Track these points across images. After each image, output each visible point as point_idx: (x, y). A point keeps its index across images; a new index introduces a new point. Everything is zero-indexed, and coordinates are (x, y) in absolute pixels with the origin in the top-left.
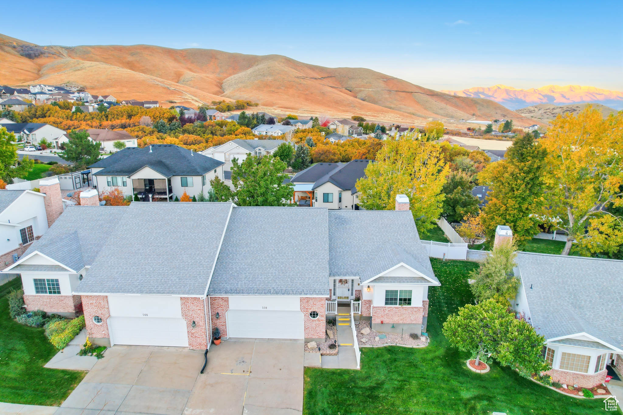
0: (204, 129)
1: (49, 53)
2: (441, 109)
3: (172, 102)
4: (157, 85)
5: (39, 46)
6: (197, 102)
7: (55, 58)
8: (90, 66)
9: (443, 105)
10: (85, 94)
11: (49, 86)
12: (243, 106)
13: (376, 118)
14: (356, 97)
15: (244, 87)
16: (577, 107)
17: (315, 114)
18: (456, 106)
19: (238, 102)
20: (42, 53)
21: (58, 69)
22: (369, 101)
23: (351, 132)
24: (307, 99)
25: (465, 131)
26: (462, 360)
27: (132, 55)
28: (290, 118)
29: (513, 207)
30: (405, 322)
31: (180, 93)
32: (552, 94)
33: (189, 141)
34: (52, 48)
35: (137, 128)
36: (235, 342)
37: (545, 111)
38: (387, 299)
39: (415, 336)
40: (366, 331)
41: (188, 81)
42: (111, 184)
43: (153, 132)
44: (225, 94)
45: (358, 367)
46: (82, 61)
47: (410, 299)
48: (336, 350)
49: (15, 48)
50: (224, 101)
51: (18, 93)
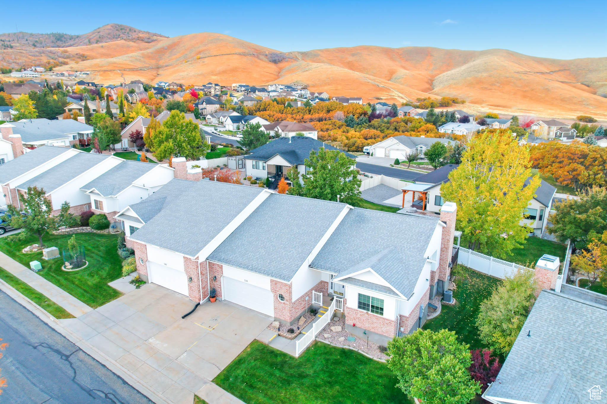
0: (389, 125)
1: (289, 58)
3: (378, 99)
4: (368, 82)
5: (284, 53)
6: (403, 98)
7: (292, 62)
8: (316, 67)
10: (306, 91)
11: (282, 85)
12: (448, 103)
14: (595, 93)
15: (454, 84)
19: (444, 99)
20: (284, 59)
21: (291, 71)
23: (558, 134)
24: (525, 97)
27: (353, 55)
28: (489, 117)
30: (376, 331)
31: (387, 90)
33: (369, 135)
34: (292, 53)
35: (330, 122)
36: (226, 304)
38: (360, 303)
39: (383, 349)
40: (335, 329)
41: (399, 79)
42: (255, 167)
43: (342, 125)
44: (433, 91)
45: (297, 355)
46: (311, 63)
47: (382, 309)
48: (293, 335)
49: (266, 56)
50: (429, 98)
51: (258, 91)
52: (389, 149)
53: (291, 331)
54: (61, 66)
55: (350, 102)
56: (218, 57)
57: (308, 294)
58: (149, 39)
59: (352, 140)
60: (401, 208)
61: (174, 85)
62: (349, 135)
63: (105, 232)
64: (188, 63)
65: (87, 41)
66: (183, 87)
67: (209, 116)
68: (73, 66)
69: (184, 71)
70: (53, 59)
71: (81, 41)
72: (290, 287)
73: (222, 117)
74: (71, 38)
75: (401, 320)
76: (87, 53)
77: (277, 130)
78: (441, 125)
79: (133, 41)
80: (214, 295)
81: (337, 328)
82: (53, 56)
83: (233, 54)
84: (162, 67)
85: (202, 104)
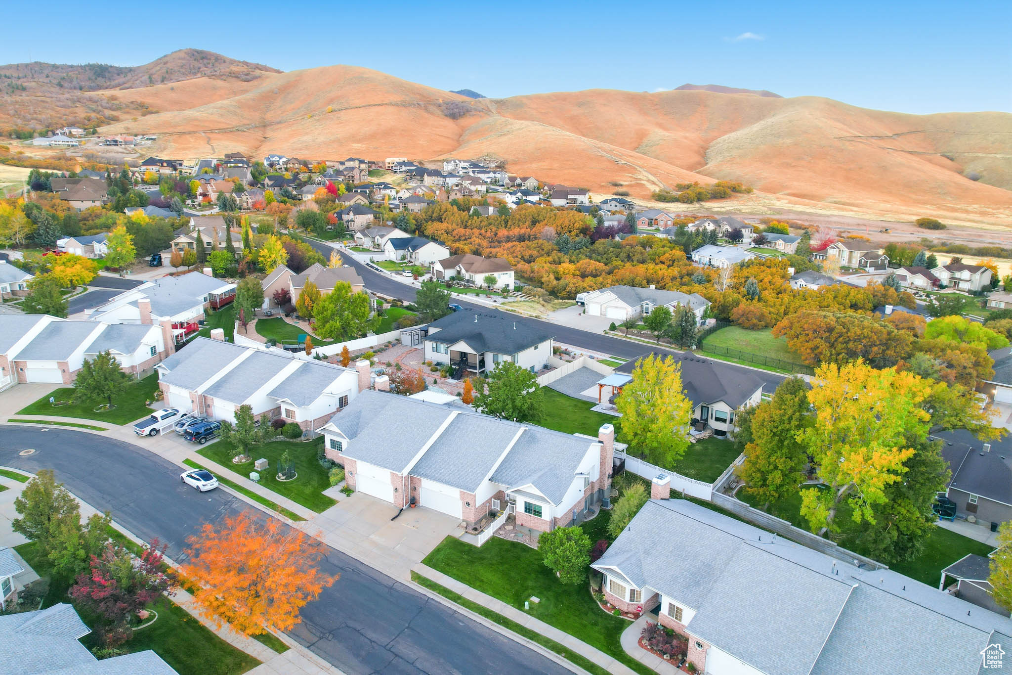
0: (619, 250)
1: (477, 111)
3: (616, 185)
4: (602, 156)
7: (481, 117)
8: (519, 129)
10: (502, 175)
12: (725, 193)
14: (962, 172)
15: (739, 156)
19: (718, 185)
20: (468, 111)
21: (480, 134)
22: (987, 182)
23: (863, 263)
24: (848, 180)
27: (579, 105)
28: (773, 229)
31: (631, 169)
33: (588, 270)
35: (535, 243)
38: (526, 508)
40: (508, 527)
41: (652, 146)
42: (436, 350)
43: (553, 250)
44: (705, 167)
45: (479, 546)
46: (511, 120)
47: (541, 513)
48: (477, 532)
49: (440, 106)
50: (696, 184)
51: (428, 175)
52: (605, 305)
53: (475, 529)
54: (109, 124)
55: (569, 197)
56: (361, 110)
57: (489, 501)
58: (247, 75)
59: (562, 282)
60: (598, 403)
61: (294, 161)
62: (561, 268)
63: (298, 440)
64: (313, 118)
65: (146, 77)
66: (310, 166)
67: (359, 235)
68: (129, 126)
69: (307, 134)
70: (94, 111)
71: (136, 77)
72: (475, 496)
73: (378, 237)
74: (120, 72)
75: (555, 521)
76: (148, 101)
77: (458, 269)
78: (697, 248)
79: (222, 79)
80: (413, 502)
81: (510, 527)
82: (94, 106)
83: (386, 104)
84: (271, 124)
85: (348, 214)
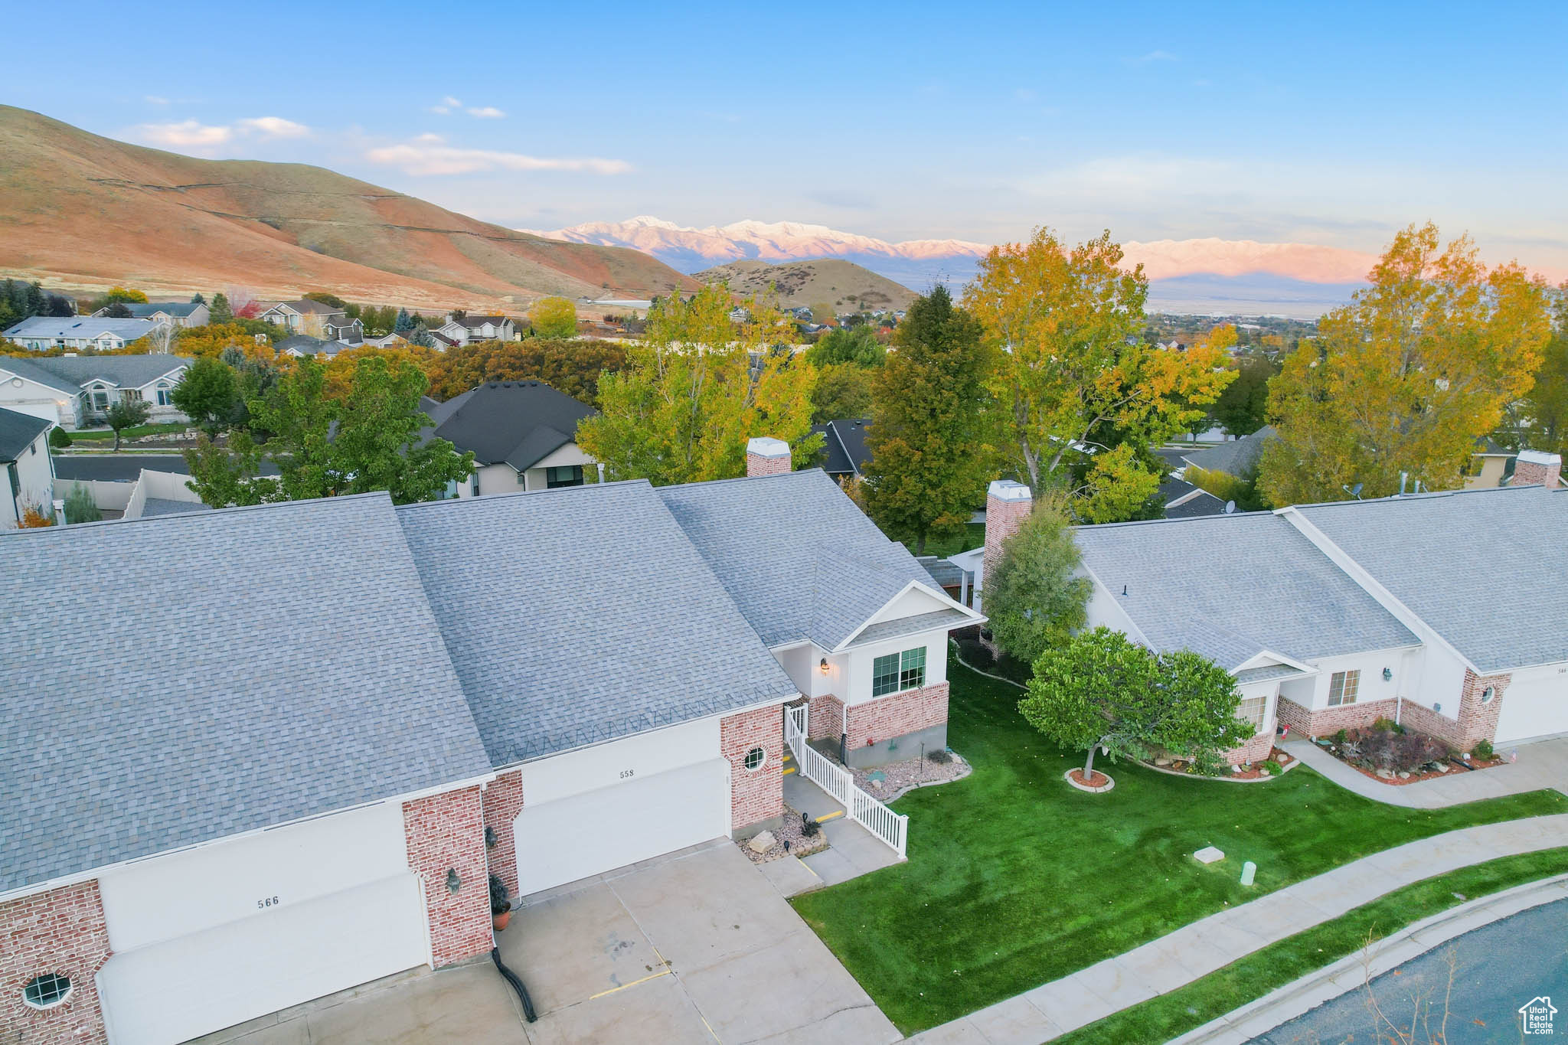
2: (528, 273)
9: (531, 264)
13: (368, 298)
14: (297, 244)
16: (810, 267)
17: (186, 290)
18: (562, 266)
22: (336, 255)
23: (330, 332)
24: (144, 248)
25: (601, 323)
26: (1056, 778)
28: (122, 300)
29: (938, 452)
30: (915, 728)
32: (753, 240)
37: (751, 276)
38: (876, 681)
39: (937, 757)
47: (922, 671)
